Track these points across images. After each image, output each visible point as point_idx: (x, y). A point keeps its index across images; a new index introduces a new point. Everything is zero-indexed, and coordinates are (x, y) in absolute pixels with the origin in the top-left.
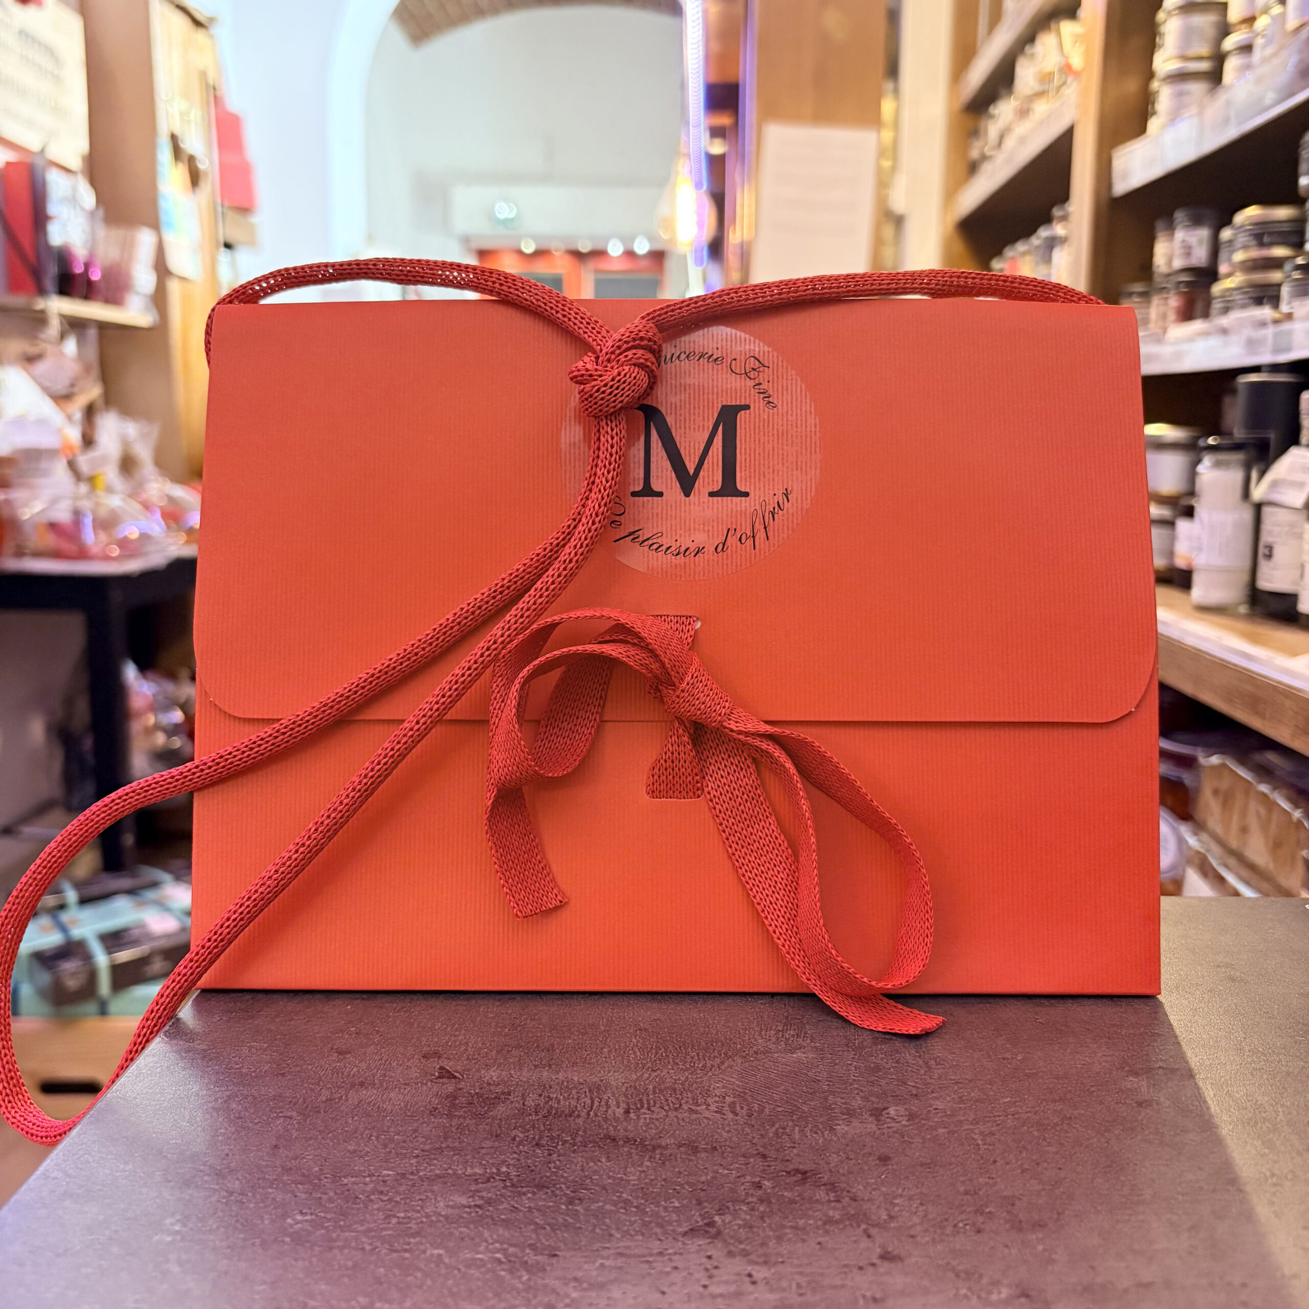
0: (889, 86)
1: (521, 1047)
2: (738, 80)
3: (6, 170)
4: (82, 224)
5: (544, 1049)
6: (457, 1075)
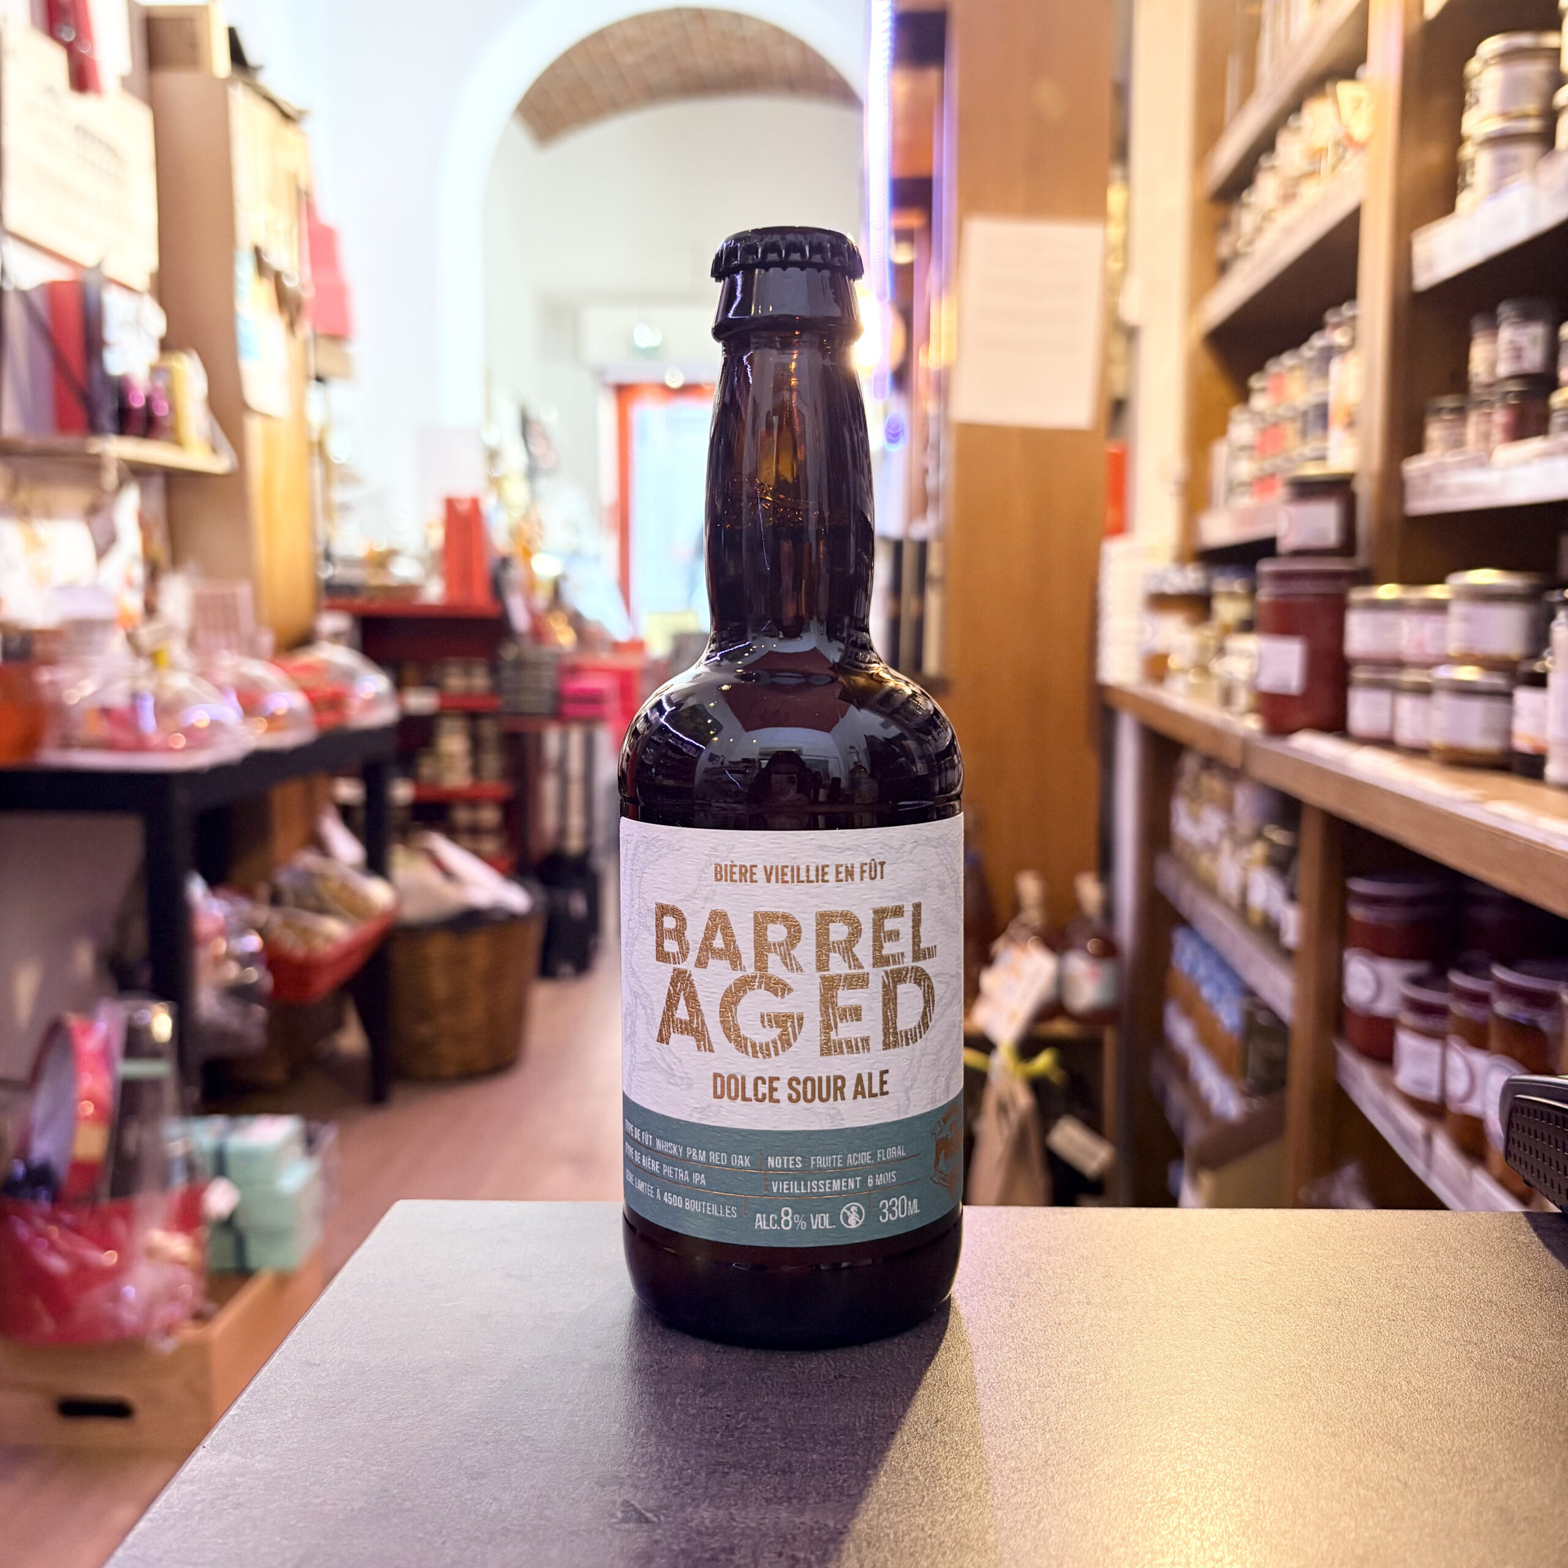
0: (1116, 172)
1: (742, 1466)
2: (931, 171)
3: (52, 290)
4: (150, 353)
5: (777, 1470)
6: (649, 1515)
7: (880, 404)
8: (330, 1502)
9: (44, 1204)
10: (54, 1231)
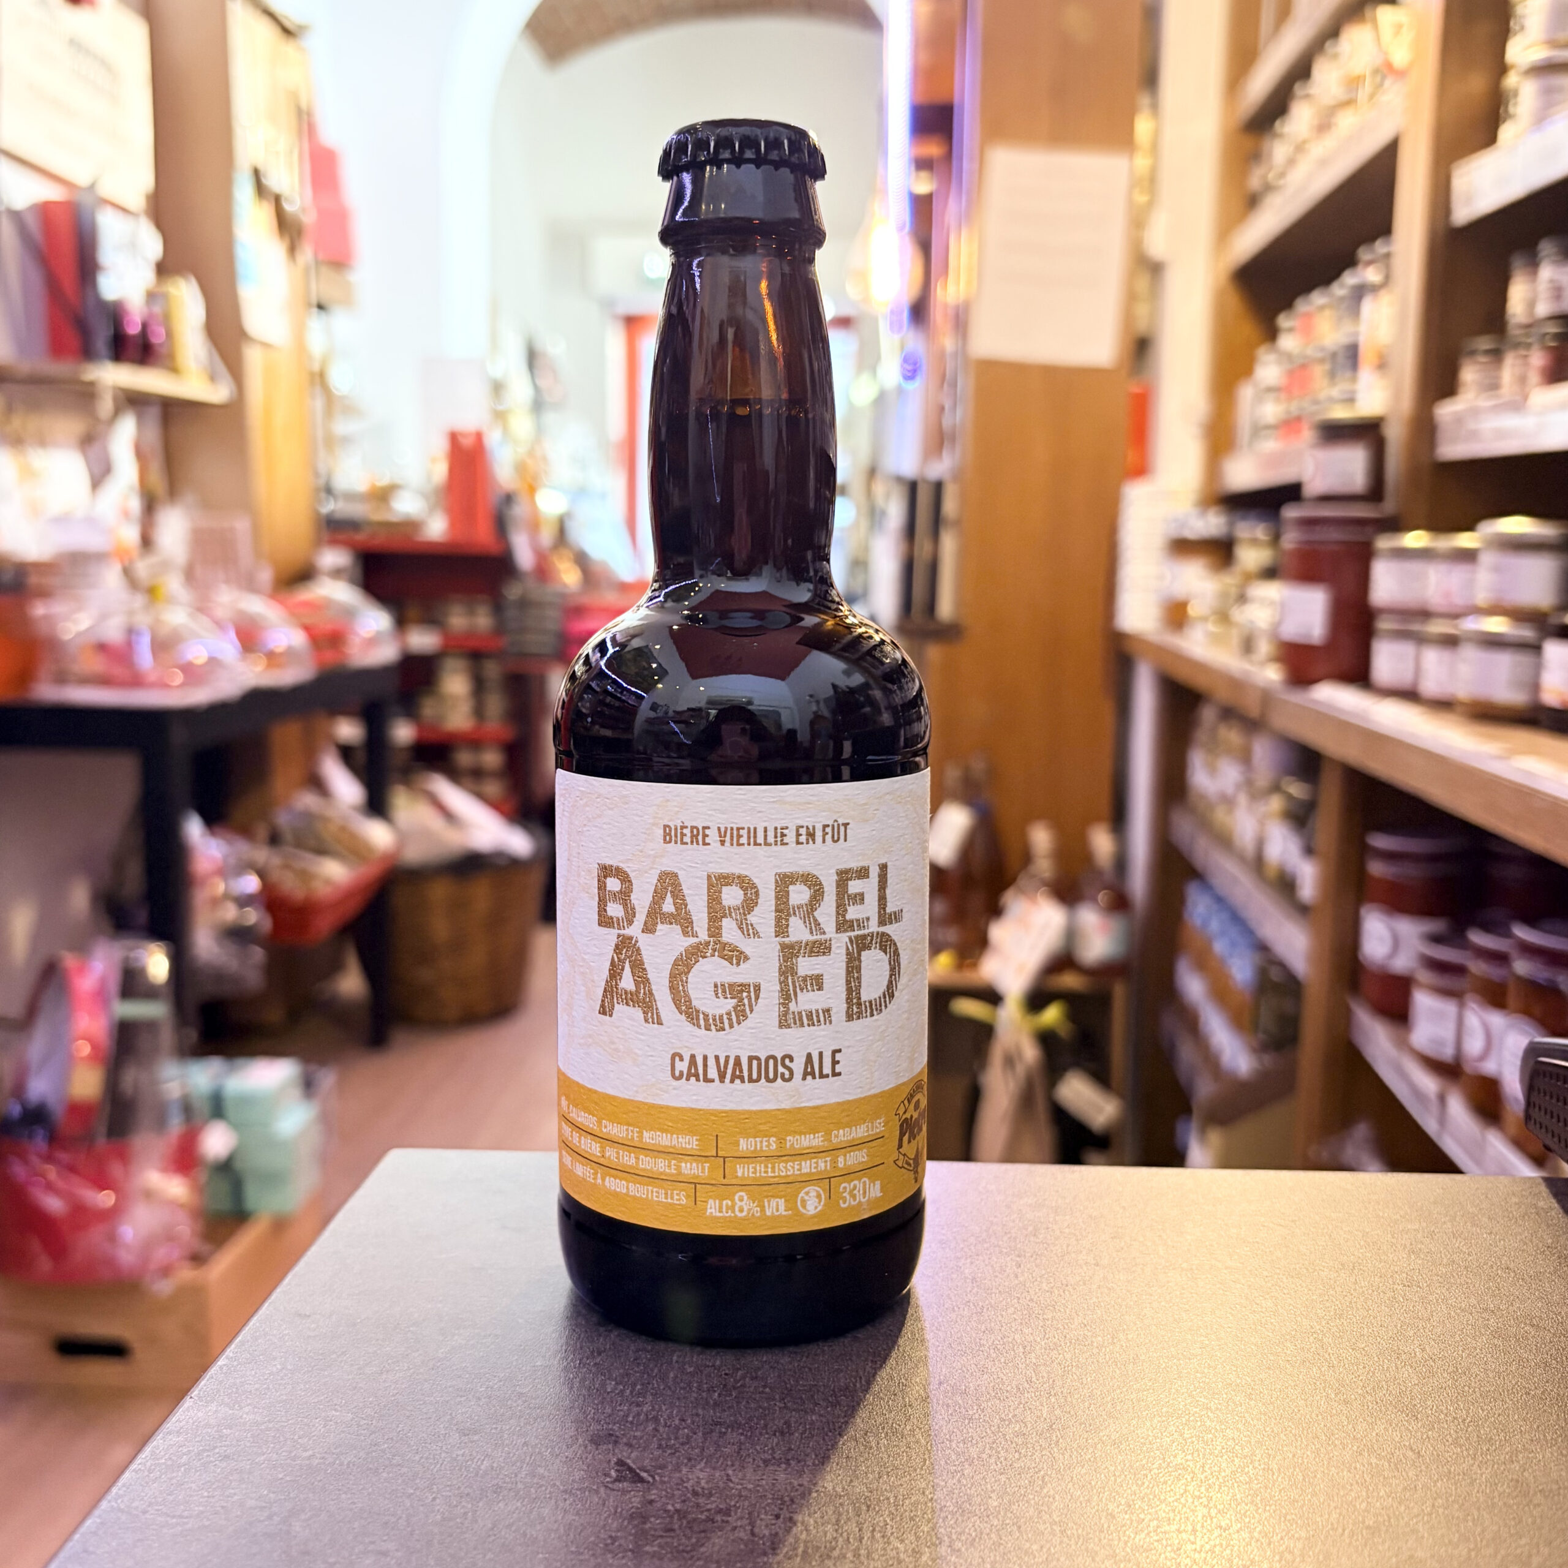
0: (1144, 100)
1: (740, 1426)
2: (952, 98)
3: (45, 210)
4: (146, 277)
5: (775, 1431)
6: (644, 1475)
7: (897, 338)
8: (318, 1456)
9: (39, 1142)
10: (52, 1172)
